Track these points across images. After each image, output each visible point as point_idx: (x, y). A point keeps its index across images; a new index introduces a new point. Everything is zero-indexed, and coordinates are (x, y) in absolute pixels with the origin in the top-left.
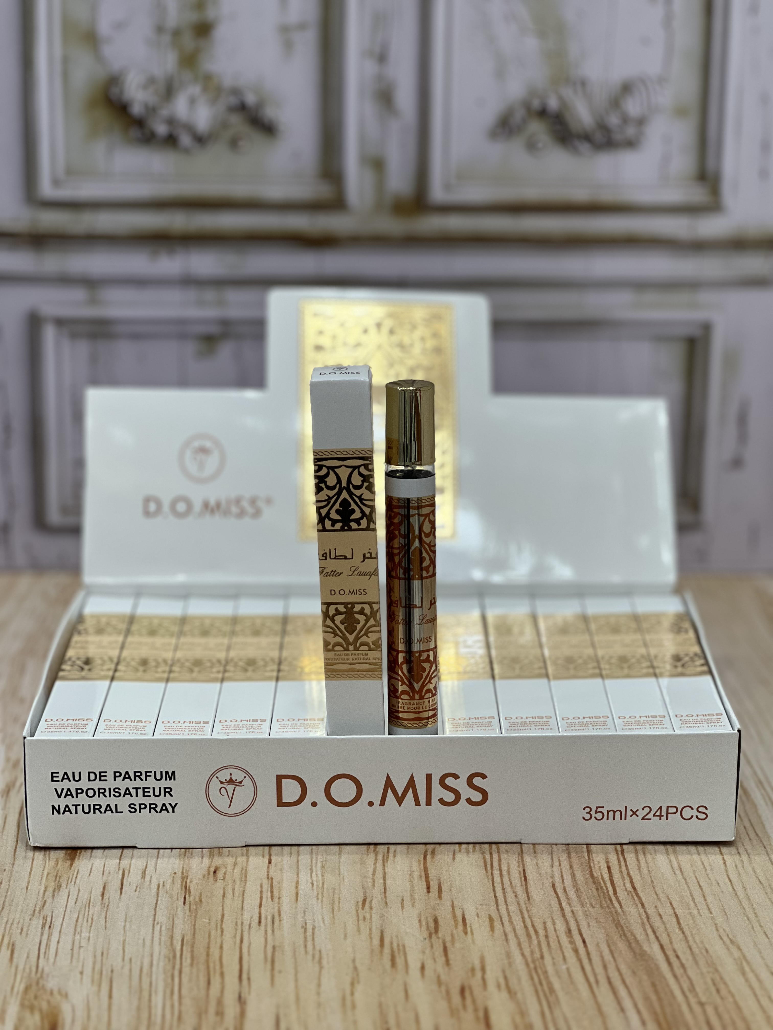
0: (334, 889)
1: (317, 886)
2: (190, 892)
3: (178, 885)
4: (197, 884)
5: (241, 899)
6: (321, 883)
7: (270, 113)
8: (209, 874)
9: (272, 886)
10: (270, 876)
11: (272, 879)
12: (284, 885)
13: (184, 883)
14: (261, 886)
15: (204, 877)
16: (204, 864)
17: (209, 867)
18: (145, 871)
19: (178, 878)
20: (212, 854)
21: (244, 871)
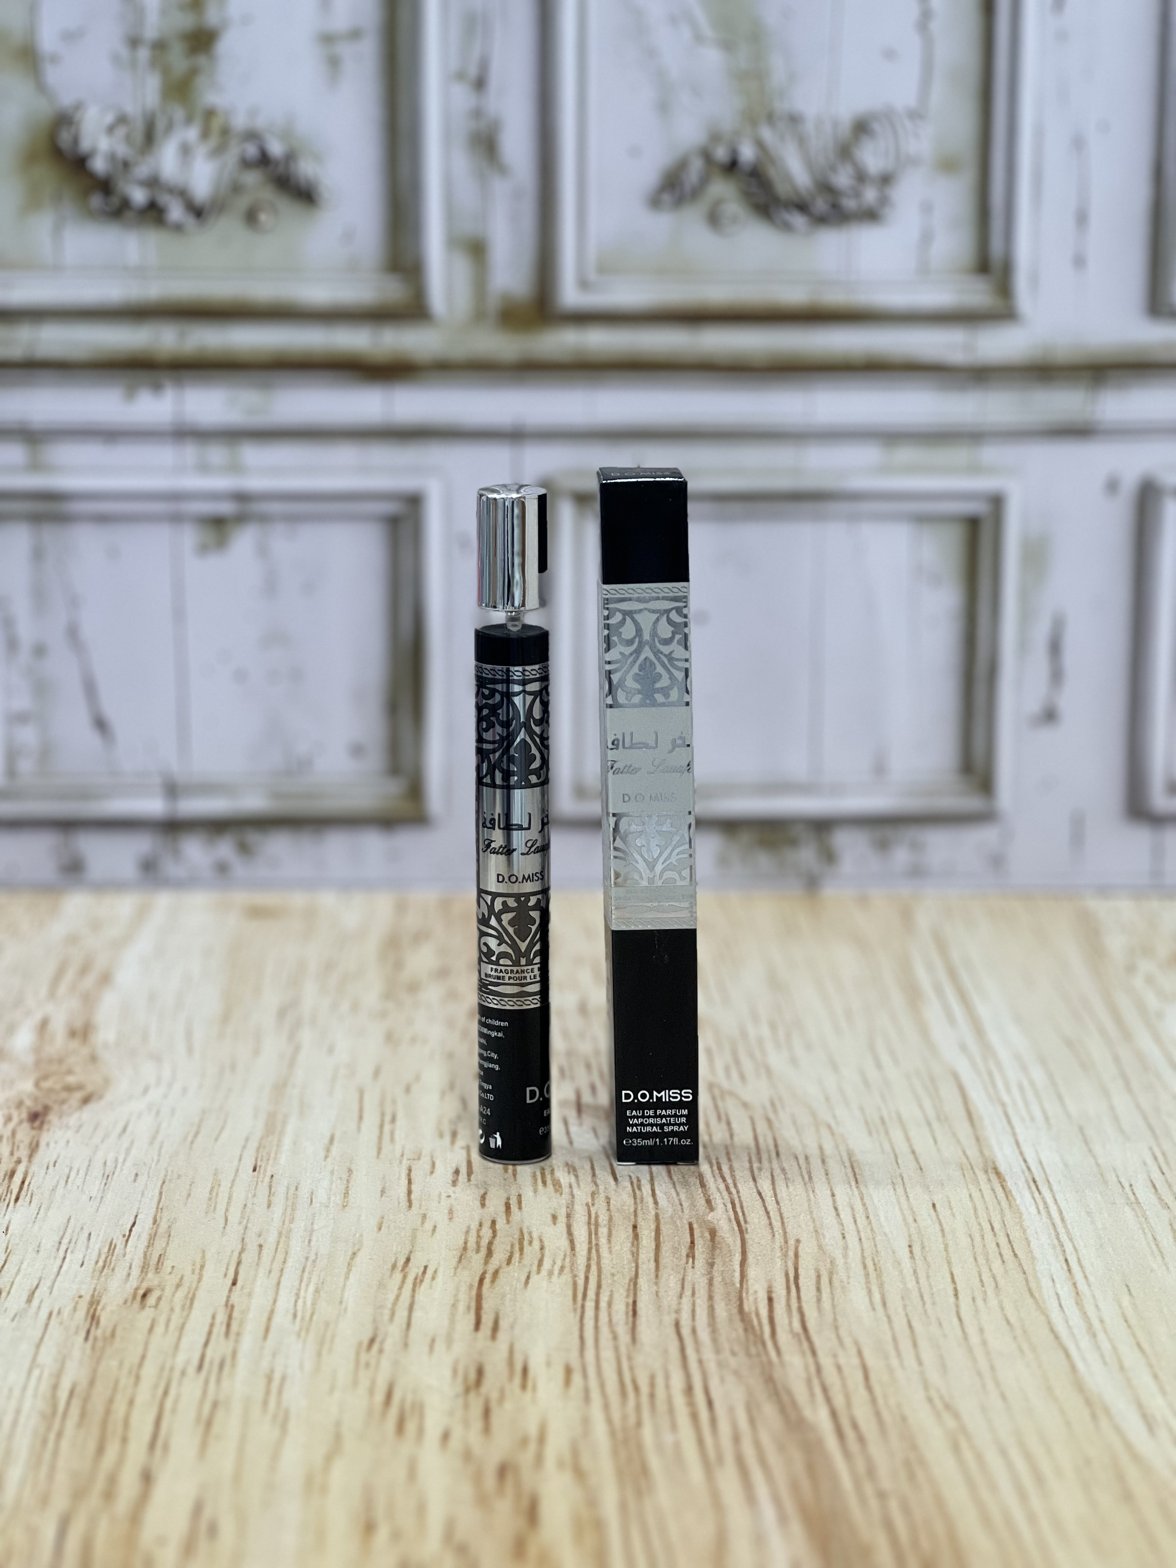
0: (327, 1324)
1: (303, 1319)
2: (98, 1323)
3: (81, 1313)
4: (112, 1312)
5: (177, 1334)
6: (308, 1315)
7: (306, 169)
8: (134, 1297)
9: (230, 1317)
10: (230, 1303)
11: (233, 1307)
12: (251, 1315)
13: (92, 1311)
14: (213, 1317)
15: (125, 1302)
16: (129, 1284)
17: (137, 1289)
18: (33, 1293)
19: (83, 1306)
20: (145, 1270)
21: (190, 1296)
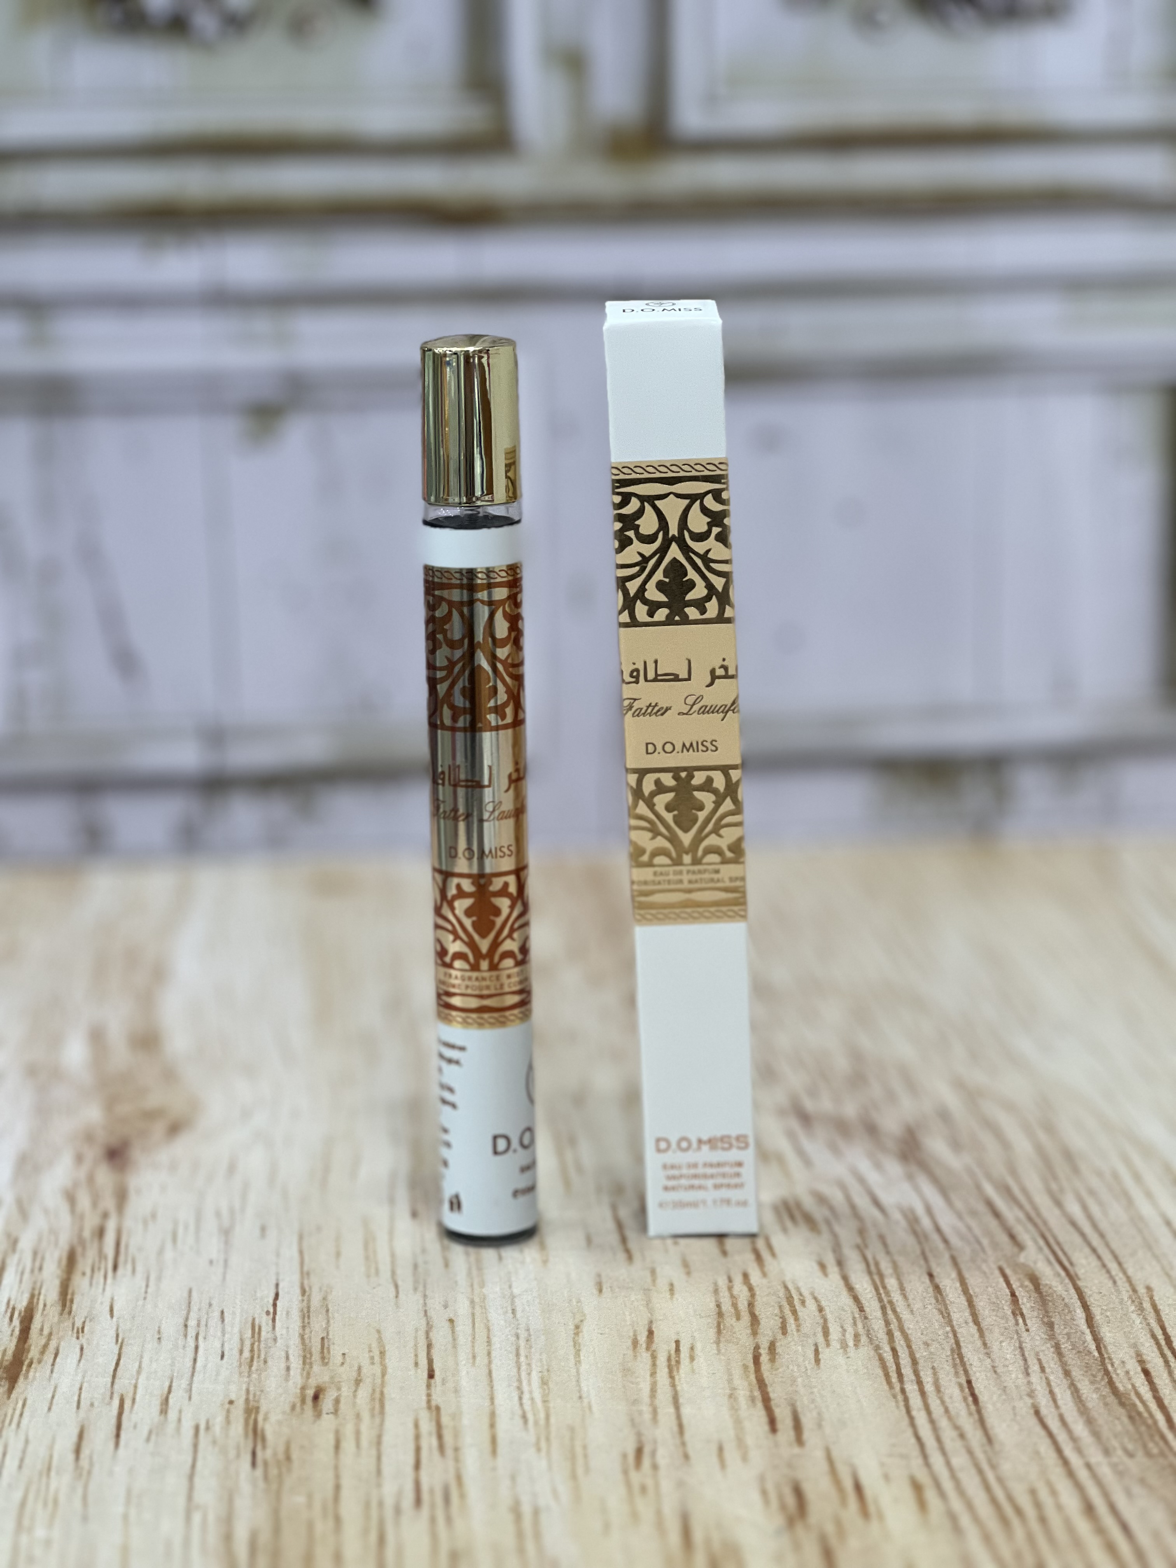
0: (572, 1429)
1: (536, 1423)
2: (264, 1439)
3: (238, 1426)
4: (280, 1423)
5: (374, 1452)
6: (542, 1415)
8: (303, 1401)
9: (439, 1426)
10: (433, 1403)
11: (438, 1409)
12: (465, 1421)
13: (251, 1422)
14: (416, 1426)
15: (293, 1408)
16: (291, 1383)
17: (303, 1388)
18: (167, 1399)
19: (238, 1413)
20: (308, 1361)
21: (377, 1395)
